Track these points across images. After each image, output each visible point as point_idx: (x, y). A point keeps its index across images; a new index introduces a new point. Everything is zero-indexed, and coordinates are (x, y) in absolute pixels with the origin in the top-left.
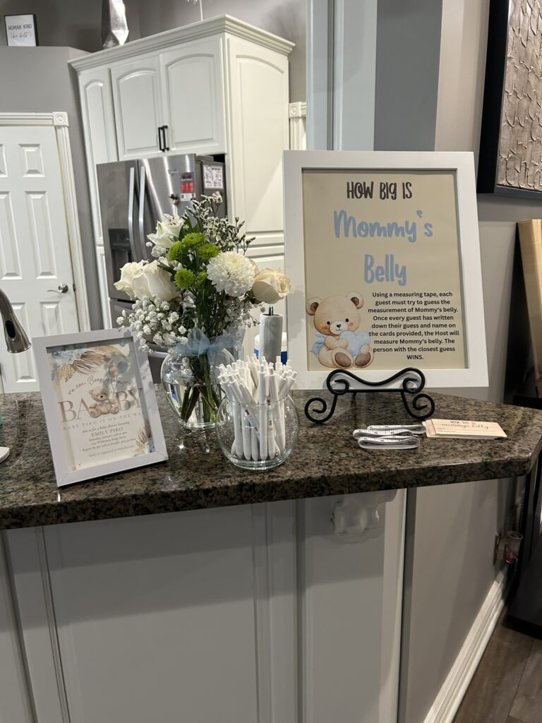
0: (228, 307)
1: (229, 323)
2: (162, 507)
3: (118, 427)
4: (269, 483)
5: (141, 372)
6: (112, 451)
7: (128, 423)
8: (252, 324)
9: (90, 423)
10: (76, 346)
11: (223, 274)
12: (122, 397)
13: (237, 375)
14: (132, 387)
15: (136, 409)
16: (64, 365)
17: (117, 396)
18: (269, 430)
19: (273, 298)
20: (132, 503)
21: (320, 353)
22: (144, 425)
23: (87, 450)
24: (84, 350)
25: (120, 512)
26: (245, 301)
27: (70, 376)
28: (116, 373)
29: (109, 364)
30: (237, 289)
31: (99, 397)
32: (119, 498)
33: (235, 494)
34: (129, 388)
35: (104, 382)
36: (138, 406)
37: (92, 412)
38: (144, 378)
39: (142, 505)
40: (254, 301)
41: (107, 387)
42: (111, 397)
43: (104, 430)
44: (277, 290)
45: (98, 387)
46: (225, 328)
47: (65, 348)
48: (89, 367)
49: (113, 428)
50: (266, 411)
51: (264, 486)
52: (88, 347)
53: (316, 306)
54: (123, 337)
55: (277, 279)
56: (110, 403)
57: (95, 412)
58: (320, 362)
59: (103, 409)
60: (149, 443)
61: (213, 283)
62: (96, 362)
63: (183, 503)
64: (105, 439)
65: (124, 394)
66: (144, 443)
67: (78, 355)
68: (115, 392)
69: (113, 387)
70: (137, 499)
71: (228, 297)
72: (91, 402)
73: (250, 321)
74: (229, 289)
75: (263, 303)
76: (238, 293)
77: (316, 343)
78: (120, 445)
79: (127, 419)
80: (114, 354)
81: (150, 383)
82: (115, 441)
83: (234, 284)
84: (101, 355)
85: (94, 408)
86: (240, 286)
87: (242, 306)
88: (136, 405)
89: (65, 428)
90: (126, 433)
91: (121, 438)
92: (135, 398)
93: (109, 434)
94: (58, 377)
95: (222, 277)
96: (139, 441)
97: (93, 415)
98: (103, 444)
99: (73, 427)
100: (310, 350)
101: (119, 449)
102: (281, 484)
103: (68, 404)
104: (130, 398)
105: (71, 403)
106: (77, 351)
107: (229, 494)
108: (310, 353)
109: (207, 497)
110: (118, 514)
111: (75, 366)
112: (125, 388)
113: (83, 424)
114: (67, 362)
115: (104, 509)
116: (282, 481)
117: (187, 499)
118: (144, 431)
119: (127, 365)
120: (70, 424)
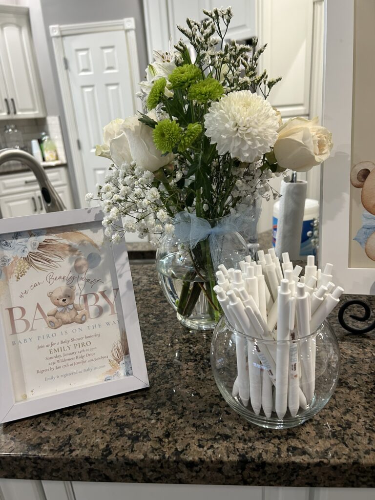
0: (238, 177)
1: (239, 198)
2: (126, 476)
3: (85, 341)
4: (288, 465)
5: (117, 267)
6: (77, 373)
7: (99, 335)
8: (272, 197)
9: (48, 336)
10: (31, 233)
11: (227, 125)
12: (91, 301)
13: (242, 292)
14: (106, 287)
15: (109, 317)
16: (16, 258)
17: (85, 299)
18: (292, 377)
19: (305, 162)
20: (85, 468)
21: (368, 243)
22: (120, 338)
23: (42, 372)
24: (42, 238)
25: (70, 475)
26: (262, 168)
27: (23, 273)
28: (84, 269)
29: (75, 256)
30: (249, 150)
31: (61, 301)
32: (67, 459)
33: (235, 473)
34: (101, 288)
35: (68, 280)
36: (113, 313)
37: (50, 321)
38: (121, 276)
39: (99, 471)
40: (275, 168)
41: (71, 287)
42: (78, 300)
43: (65, 345)
44: (312, 151)
45: (60, 287)
46: (233, 206)
47: (17, 235)
48: (48, 261)
49: (77, 342)
50: (288, 351)
51: (279, 467)
52: (48, 234)
53: (365, 174)
54: (93, 220)
55: (314, 134)
56: (76, 309)
57: (55, 321)
58: (367, 255)
59: (66, 317)
60: (126, 362)
61: (212, 143)
62: (58, 253)
63: (155, 475)
64: (66, 357)
65: (94, 297)
66: (119, 363)
67: (35, 245)
68: (83, 293)
69: (79, 288)
70: (91, 463)
71: (237, 163)
72: (49, 307)
73: (270, 193)
74: (236, 150)
75: (287, 170)
76: (251, 156)
77: (363, 227)
78: (87, 365)
79: (97, 331)
80: (82, 243)
81: (128, 282)
82: (81, 360)
83: (244, 142)
84: (65, 244)
85: (54, 315)
86: (254, 144)
87: (257, 175)
88: (110, 312)
89: (14, 343)
90: (95, 348)
91: (88, 355)
92: (109, 302)
93: (72, 350)
94: (6, 274)
95: (226, 131)
96: (112, 359)
97: (52, 325)
98: (65, 363)
99: (25, 341)
100: (353, 237)
101: (85, 370)
102: (308, 468)
103: (20, 310)
104: (102, 302)
105: (23, 310)
106: (32, 239)
107: (223, 470)
108: (353, 242)
109: (192, 471)
110: (67, 476)
111: (30, 260)
112: (97, 289)
113: (39, 338)
114: (19, 254)
115: (49, 470)
116: (309, 464)
117: (162, 470)
118: (119, 345)
119: (100, 258)
120: (21, 337)
